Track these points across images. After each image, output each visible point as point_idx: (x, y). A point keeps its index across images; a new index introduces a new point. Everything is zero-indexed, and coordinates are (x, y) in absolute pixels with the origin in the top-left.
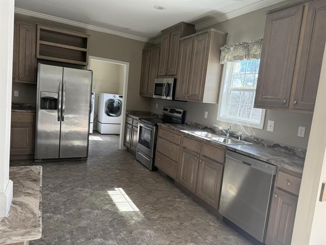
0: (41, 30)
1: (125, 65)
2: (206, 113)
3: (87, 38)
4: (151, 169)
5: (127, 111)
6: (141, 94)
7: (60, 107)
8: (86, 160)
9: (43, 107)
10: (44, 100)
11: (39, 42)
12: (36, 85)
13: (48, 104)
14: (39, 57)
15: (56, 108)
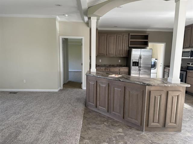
0: (131, 35)
3: (148, 36)
9: (133, 66)
10: (134, 62)
11: (130, 40)
13: (134, 64)
14: (130, 46)
15: (138, 66)
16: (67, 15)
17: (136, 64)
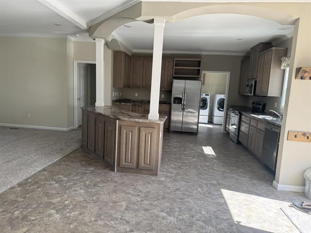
0: (176, 60)
1: (228, 74)
2: (276, 104)
3: (200, 61)
4: (236, 143)
5: (228, 105)
6: (239, 93)
7: (183, 103)
8: (197, 135)
9: (174, 103)
10: (175, 98)
11: (175, 67)
12: (172, 91)
13: (177, 101)
14: (174, 75)
15: (181, 103)
16: (78, 35)
17: (179, 100)
